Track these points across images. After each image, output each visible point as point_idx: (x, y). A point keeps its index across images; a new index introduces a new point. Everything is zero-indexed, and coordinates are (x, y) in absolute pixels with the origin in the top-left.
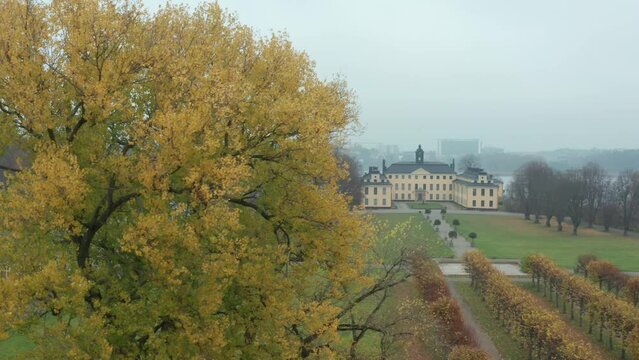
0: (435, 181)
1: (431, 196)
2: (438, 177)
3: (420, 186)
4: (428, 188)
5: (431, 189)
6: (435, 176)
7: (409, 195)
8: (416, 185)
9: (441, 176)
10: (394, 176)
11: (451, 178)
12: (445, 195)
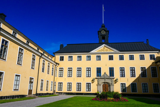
0: (127, 64)
1: (123, 86)
4: (117, 74)
6: (126, 56)
7: (88, 85)
8: (99, 70)
9: (137, 55)
10: (66, 57)
12: (146, 85)
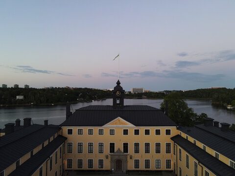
0: (142, 139)
1: (137, 162)
2: (147, 132)
3: (119, 146)
4: (131, 148)
5: (137, 151)
6: (142, 129)
7: (101, 162)
8: (112, 146)
9: (153, 129)
11: (168, 132)
12: (159, 161)
